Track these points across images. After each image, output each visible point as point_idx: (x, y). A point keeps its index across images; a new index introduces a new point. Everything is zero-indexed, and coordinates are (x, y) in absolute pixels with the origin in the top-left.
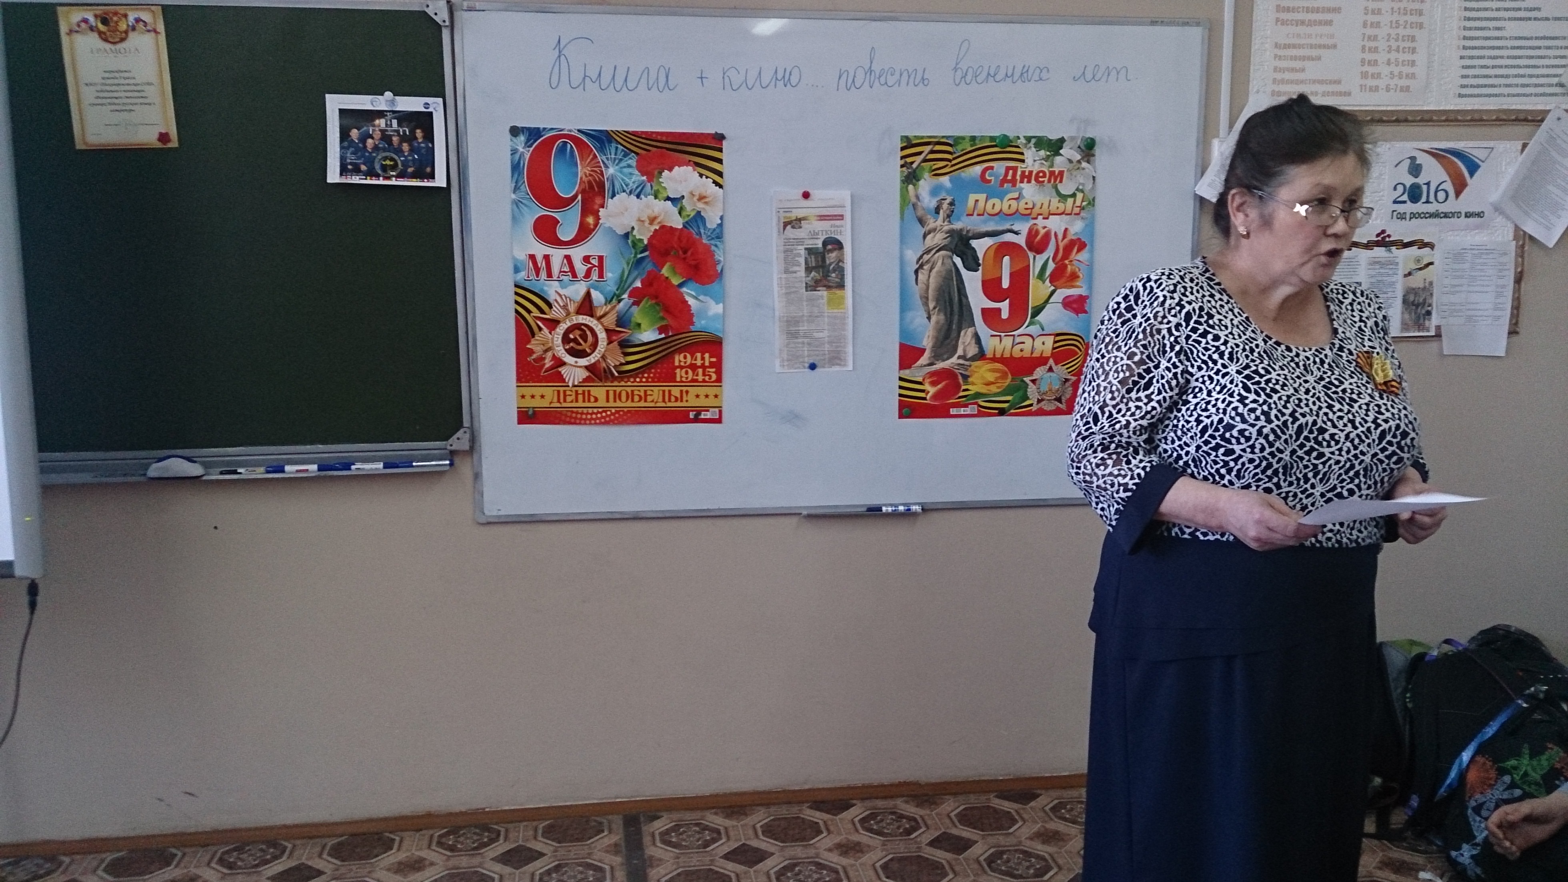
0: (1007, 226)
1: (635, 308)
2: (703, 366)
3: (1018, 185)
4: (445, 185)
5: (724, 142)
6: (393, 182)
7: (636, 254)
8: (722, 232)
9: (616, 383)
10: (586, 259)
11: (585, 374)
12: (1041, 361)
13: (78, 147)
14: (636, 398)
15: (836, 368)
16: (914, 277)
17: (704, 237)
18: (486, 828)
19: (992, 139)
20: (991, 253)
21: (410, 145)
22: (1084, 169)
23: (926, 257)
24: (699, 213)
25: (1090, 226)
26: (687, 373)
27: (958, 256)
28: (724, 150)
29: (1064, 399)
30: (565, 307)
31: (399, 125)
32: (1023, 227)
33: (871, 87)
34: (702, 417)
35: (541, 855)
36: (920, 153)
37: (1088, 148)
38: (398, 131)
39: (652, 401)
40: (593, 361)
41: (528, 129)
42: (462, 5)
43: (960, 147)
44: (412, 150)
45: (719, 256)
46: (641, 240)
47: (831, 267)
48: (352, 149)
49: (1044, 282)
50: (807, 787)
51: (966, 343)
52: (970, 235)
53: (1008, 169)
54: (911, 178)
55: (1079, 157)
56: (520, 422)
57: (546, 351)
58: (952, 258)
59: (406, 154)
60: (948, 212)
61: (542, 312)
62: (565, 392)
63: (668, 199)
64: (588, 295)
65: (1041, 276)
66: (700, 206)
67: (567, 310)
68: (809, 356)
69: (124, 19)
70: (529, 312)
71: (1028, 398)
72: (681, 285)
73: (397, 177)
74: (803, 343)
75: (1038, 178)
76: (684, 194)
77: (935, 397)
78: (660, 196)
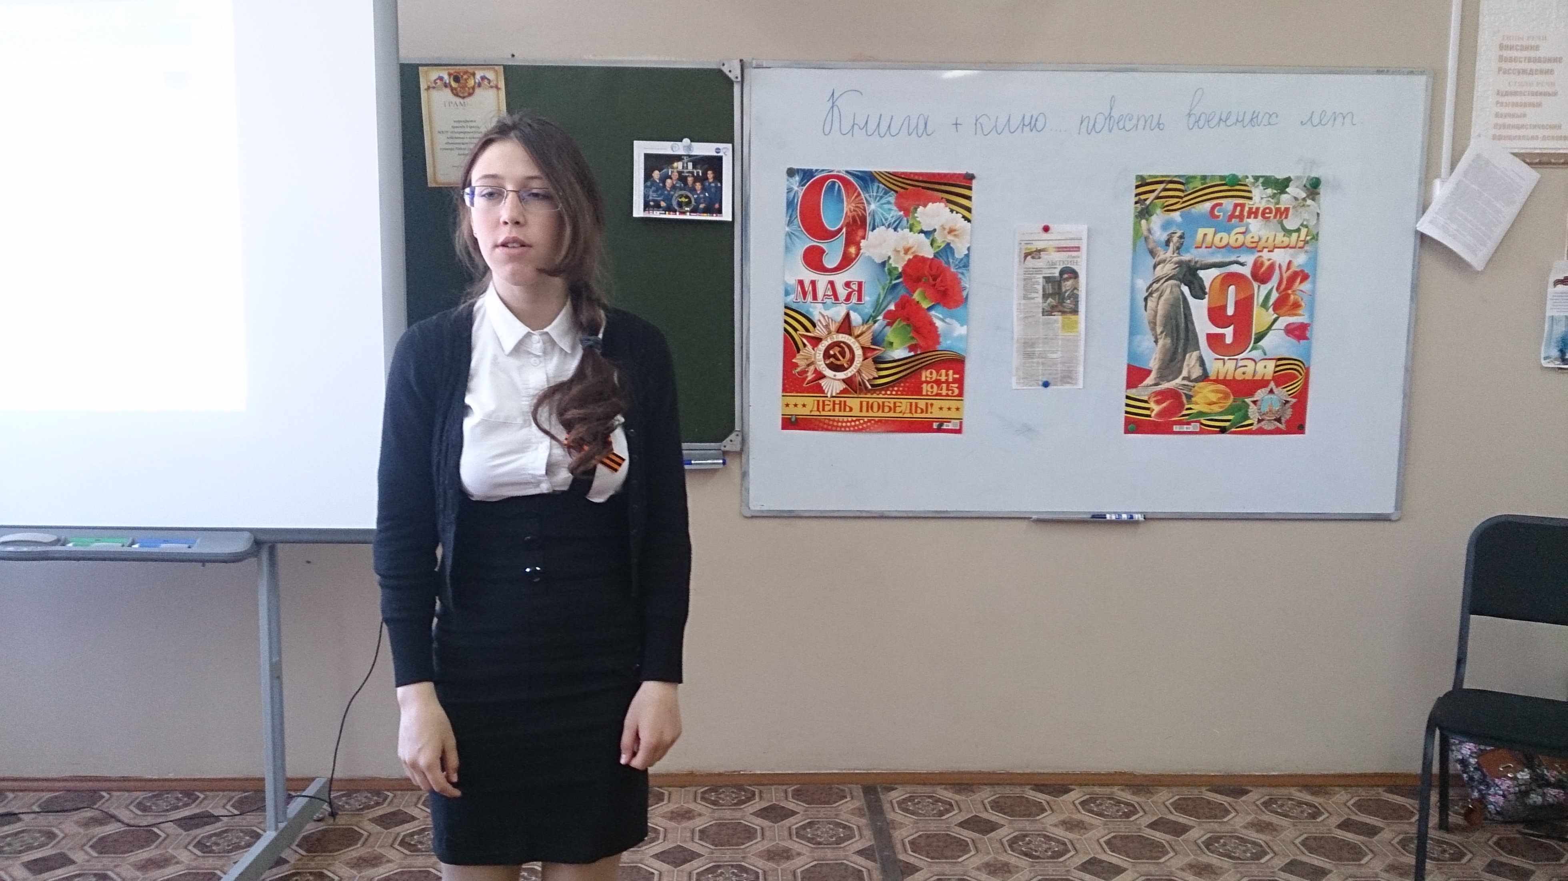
0: (1233, 258)
1: (888, 328)
2: (947, 382)
3: (1246, 220)
4: (730, 219)
5: (974, 182)
6: (688, 217)
7: (891, 280)
8: (968, 261)
9: (869, 395)
10: (848, 284)
11: (842, 386)
12: (1263, 383)
13: (430, 185)
14: (887, 409)
15: (1067, 387)
16: (1144, 304)
17: (952, 266)
18: (740, 788)
19: (1222, 178)
20: (1218, 282)
21: (702, 184)
22: (1309, 206)
23: (1155, 286)
24: (948, 244)
25: (1314, 259)
26: (932, 387)
27: (1186, 285)
28: (973, 188)
29: (1283, 420)
30: (827, 326)
31: (694, 167)
32: (1249, 259)
33: (1110, 131)
34: (944, 427)
35: (793, 813)
36: (1153, 191)
37: (1314, 187)
38: (692, 173)
39: (900, 412)
40: (850, 375)
41: (803, 170)
42: (751, 63)
43: (1191, 186)
44: (704, 189)
45: (965, 283)
46: (896, 268)
47: (1066, 295)
48: (653, 188)
49: (1267, 310)
50: (1028, 771)
51: (1190, 366)
52: (1198, 266)
53: (1236, 206)
54: (1144, 213)
55: (1304, 195)
56: (784, 427)
57: (809, 365)
58: (1180, 287)
59: (698, 192)
60: (1178, 245)
61: (807, 330)
62: (824, 402)
63: (922, 231)
64: (848, 316)
65: (1264, 304)
66: (950, 238)
67: (829, 329)
68: (1043, 375)
69: (472, 78)
70: (796, 330)
71: (1247, 418)
72: (930, 309)
73: (692, 211)
74: (1038, 363)
75: (1264, 214)
76: (936, 227)
77: (1160, 414)
78: (915, 229)
